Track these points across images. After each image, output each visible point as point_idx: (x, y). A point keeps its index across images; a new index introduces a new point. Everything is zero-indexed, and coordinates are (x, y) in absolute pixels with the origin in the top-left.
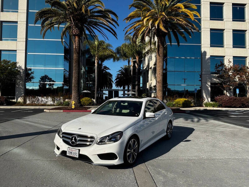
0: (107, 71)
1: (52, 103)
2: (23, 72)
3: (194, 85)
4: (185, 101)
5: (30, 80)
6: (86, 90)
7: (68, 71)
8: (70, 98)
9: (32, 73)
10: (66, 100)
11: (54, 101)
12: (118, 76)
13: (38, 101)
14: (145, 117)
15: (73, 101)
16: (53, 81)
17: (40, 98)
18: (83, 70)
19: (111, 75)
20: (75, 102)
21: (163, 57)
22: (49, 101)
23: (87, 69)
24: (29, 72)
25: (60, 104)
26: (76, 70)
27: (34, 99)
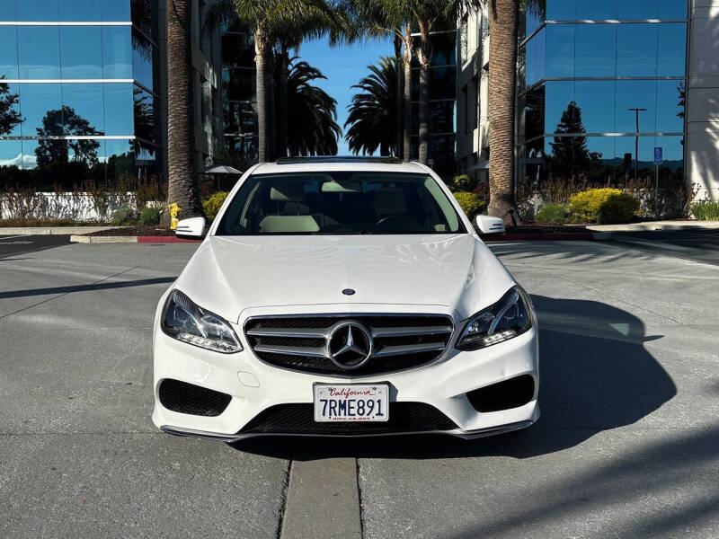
0: (311, 83)
1: (94, 214)
3: (655, 135)
4: (613, 197)
5: (8, 129)
6: (226, 164)
7: (151, 88)
8: (162, 196)
9: (12, 102)
10: (149, 204)
11: (102, 208)
12: (357, 105)
13: (44, 211)
15: (174, 205)
16: (92, 132)
17: (50, 198)
18: (211, 83)
19: (329, 102)
20: (179, 206)
21: (512, 26)
22: (85, 206)
23: (226, 77)
25: (125, 220)
26: (177, 84)
27: (28, 202)
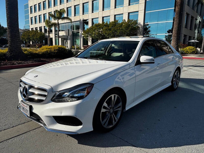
2: (142, 27)
9: (149, 27)
14: (138, 63)
24: (147, 27)
